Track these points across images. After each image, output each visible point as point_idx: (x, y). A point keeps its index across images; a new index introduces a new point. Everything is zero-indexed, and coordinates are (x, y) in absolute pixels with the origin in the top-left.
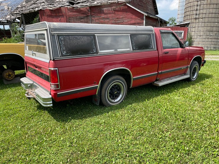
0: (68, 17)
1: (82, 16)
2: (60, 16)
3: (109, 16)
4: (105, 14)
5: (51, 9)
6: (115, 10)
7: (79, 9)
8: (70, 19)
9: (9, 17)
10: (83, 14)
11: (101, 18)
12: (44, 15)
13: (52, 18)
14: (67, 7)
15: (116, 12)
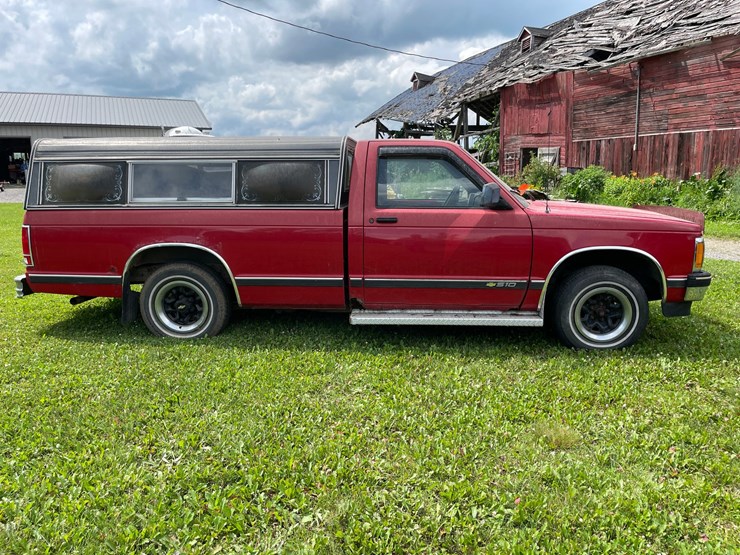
0: (571, 103)
1: (613, 94)
2: (552, 100)
3: (704, 86)
4: (692, 80)
5: (529, 81)
6: (729, 64)
7: (605, 71)
8: (577, 107)
9: (437, 113)
10: (617, 87)
11: (674, 96)
12: (510, 103)
13: (530, 108)
14: (573, 71)
15: (732, 71)
